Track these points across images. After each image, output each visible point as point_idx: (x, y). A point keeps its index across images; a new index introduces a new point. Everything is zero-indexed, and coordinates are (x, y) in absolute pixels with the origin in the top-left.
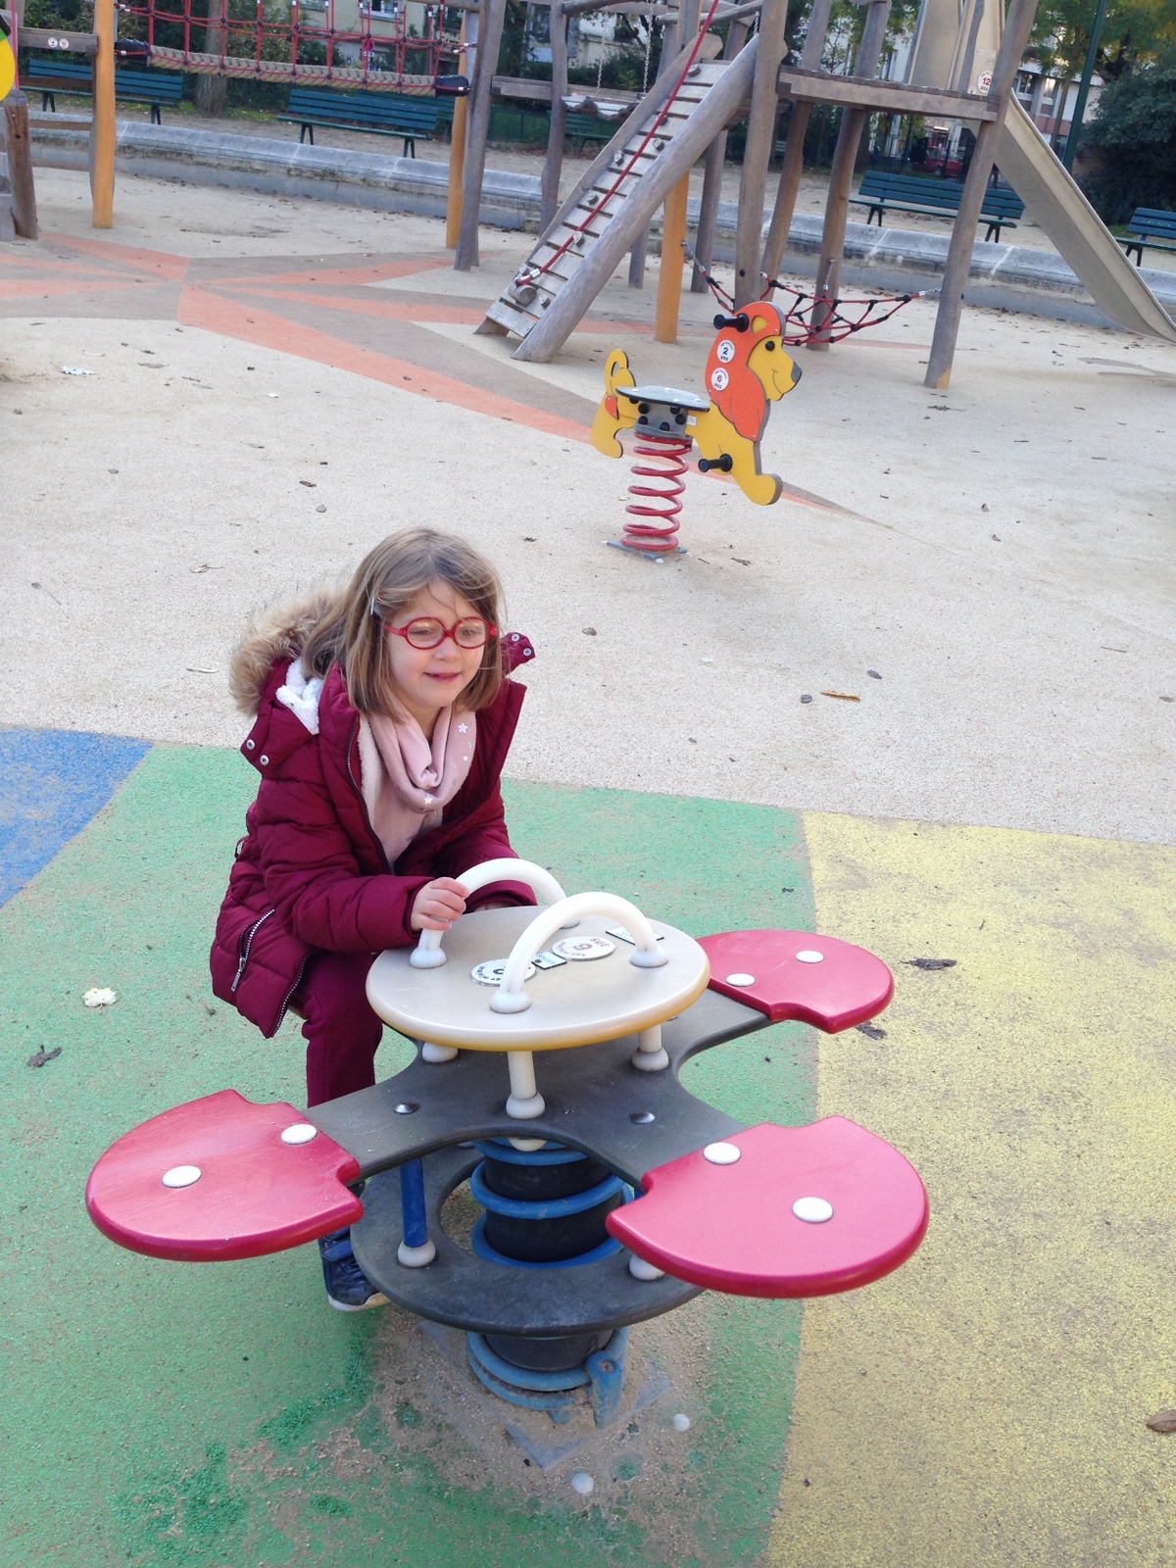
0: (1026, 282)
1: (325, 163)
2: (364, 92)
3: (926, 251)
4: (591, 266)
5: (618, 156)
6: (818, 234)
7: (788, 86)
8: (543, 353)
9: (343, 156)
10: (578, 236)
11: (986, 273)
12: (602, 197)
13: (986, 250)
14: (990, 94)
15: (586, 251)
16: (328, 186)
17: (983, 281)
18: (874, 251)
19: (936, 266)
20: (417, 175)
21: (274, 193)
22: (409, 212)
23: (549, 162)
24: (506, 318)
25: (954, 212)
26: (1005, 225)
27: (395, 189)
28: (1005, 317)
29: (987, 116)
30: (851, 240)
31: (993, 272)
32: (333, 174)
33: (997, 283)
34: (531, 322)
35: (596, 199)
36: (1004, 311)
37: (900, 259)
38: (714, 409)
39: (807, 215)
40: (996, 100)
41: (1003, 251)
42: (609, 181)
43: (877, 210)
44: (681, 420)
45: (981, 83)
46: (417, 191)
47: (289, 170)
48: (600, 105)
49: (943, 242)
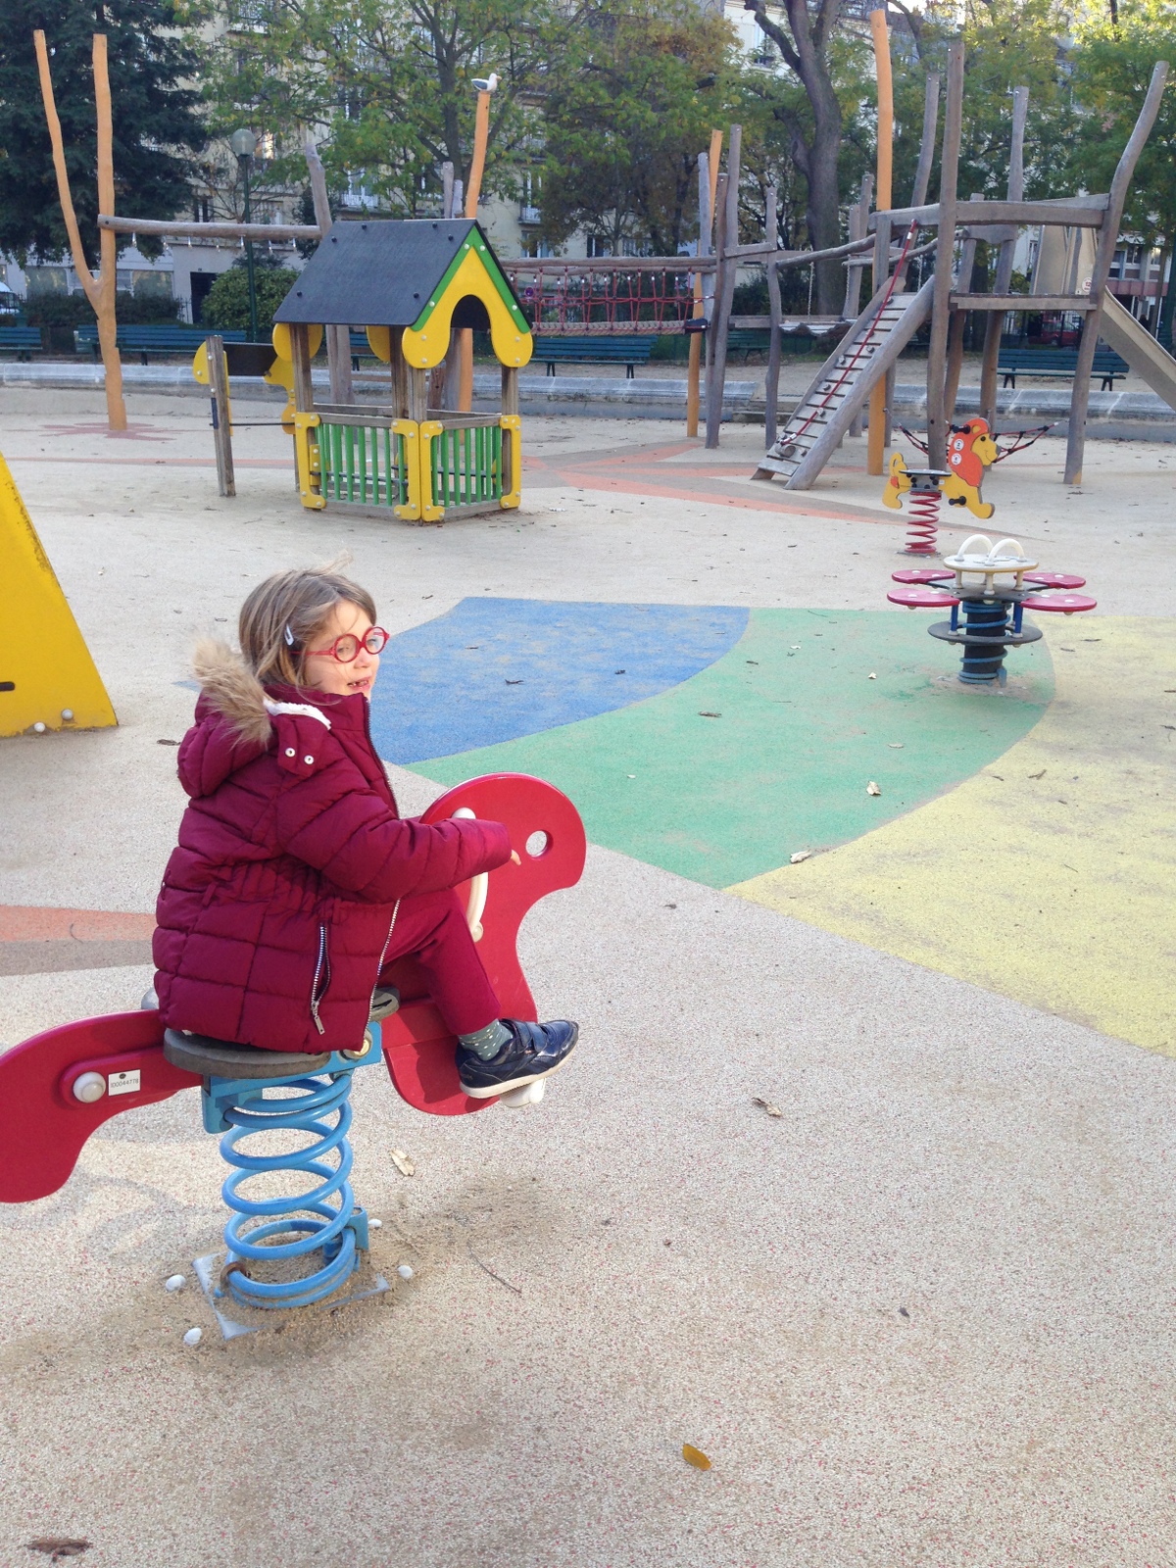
0: (1136, 417)
1: (576, 389)
2: (634, 337)
3: (1053, 403)
4: (833, 427)
5: (841, 359)
6: (976, 400)
7: (956, 304)
8: (804, 484)
9: (589, 383)
10: (820, 410)
11: (1104, 413)
12: (834, 385)
13: (1101, 397)
14: (1091, 293)
15: (830, 417)
16: (579, 405)
17: (1102, 420)
18: (1012, 407)
19: (1063, 413)
20: (646, 390)
21: (538, 414)
22: (641, 417)
23: (771, 370)
24: (774, 466)
25: (1073, 373)
26: (1116, 378)
27: (629, 402)
28: (1121, 443)
29: (1090, 307)
30: (999, 402)
31: (1109, 412)
32: (582, 396)
33: (1112, 420)
34: (795, 466)
35: (829, 387)
36: (1121, 440)
37: (1034, 410)
38: (954, 474)
39: (968, 387)
40: (1095, 296)
41: (1116, 397)
42: (838, 375)
43: (1010, 378)
44: (936, 483)
45: (1084, 286)
46: (646, 401)
47: (549, 397)
48: (811, 327)
49: (1067, 395)
